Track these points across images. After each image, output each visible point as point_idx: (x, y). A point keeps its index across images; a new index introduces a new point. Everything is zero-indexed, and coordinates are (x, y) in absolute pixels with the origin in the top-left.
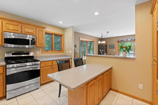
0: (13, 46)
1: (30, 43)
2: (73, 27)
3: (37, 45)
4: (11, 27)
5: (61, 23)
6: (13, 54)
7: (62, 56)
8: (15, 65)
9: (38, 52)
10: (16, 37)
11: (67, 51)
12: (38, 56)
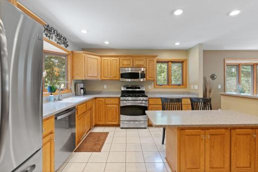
0: (129, 80)
1: (140, 77)
2: (200, 45)
3: (148, 78)
4: (125, 62)
5: (177, 44)
6: (127, 88)
7: (184, 93)
8: (130, 98)
9: (150, 87)
10: (133, 72)
11: (192, 86)
12: (150, 91)
